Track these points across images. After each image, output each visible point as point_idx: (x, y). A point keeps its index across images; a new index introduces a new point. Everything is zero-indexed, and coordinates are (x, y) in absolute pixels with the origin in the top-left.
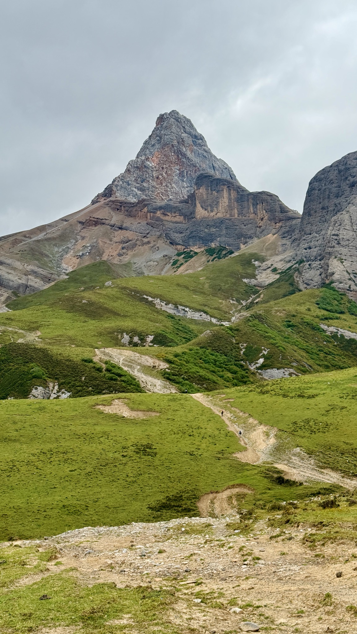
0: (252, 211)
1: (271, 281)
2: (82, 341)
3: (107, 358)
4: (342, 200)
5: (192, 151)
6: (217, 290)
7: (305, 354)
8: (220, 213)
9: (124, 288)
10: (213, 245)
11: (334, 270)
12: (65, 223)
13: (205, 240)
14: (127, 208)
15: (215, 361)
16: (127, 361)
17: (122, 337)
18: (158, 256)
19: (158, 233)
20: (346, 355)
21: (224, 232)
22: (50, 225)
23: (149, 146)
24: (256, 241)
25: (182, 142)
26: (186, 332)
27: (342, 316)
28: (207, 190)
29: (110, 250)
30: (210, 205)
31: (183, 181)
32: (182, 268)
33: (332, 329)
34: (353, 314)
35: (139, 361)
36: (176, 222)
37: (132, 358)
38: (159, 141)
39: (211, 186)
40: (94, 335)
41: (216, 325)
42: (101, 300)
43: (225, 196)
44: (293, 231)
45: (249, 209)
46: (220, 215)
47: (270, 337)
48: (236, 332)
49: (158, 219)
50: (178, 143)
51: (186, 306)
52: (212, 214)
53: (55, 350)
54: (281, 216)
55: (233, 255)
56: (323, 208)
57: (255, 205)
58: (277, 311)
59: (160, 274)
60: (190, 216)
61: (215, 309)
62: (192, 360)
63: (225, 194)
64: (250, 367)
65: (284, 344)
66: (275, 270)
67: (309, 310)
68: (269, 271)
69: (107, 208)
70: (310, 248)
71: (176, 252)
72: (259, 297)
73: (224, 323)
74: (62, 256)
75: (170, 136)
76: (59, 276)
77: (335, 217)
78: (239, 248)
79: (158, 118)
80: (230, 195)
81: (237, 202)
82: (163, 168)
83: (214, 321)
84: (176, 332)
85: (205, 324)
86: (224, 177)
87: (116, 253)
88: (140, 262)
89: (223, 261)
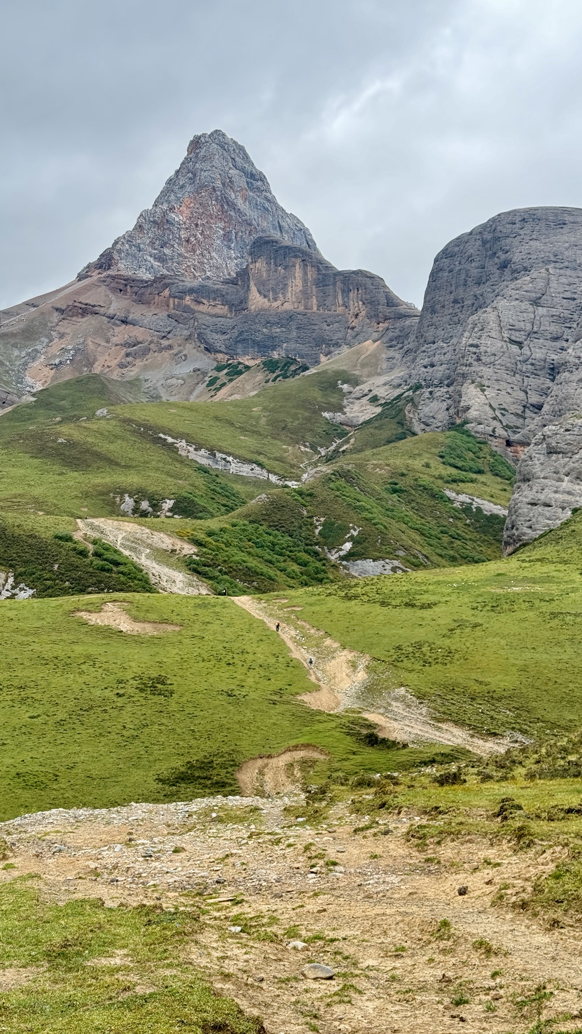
0: (341, 302)
1: (367, 417)
2: (56, 505)
3: (95, 535)
4: (486, 288)
5: (245, 199)
6: (279, 429)
7: (418, 538)
8: (288, 302)
9: (128, 421)
10: (275, 355)
11: (470, 403)
12: (33, 309)
13: (263, 347)
14: (136, 289)
15: (274, 544)
16: (129, 540)
17: (122, 501)
18: (185, 369)
19: (186, 333)
20: (484, 541)
21: (294, 334)
23: (176, 188)
24: (345, 350)
25: (229, 183)
26: (227, 496)
27: (481, 478)
28: (268, 264)
29: (107, 357)
30: (276, 289)
31: (229, 248)
32: (224, 391)
33: (463, 498)
34: (497, 475)
35: (149, 541)
36: (217, 316)
37: (137, 536)
38: (192, 180)
39: (275, 258)
40: (77, 497)
41: (277, 486)
42: (89, 440)
43: (297, 275)
44: (407, 336)
45: (336, 297)
46: (288, 306)
47: (363, 509)
48: (308, 499)
49: (187, 309)
50: (223, 184)
51: (229, 454)
52: (275, 304)
53: (10, 518)
54: (388, 311)
55: (307, 373)
56: (456, 301)
57: (346, 292)
58: (376, 466)
59: (187, 400)
60: (239, 306)
61: (276, 459)
62: (235, 542)
63: (298, 272)
64: (329, 555)
65: (385, 520)
66: (374, 399)
67: (427, 466)
68: (365, 400)
69: (103, 288)
70: (432, 366)
71: (215, 364)
72: (347, 442)
73: (289, 483)
74: (25, 364)
75: (210, 173)
76: (20, 397)
77: (475, 317)
78: (317, 362)
79: (192, 143)
80: (305, 273)
81: (317, 285)
82: (197, 225)
83: (273, 478)
84: (211, 494)
85: (258, 484)
86: (296, 244)
87: (116, 362)
88: (154, 378)
89: (292, 382)
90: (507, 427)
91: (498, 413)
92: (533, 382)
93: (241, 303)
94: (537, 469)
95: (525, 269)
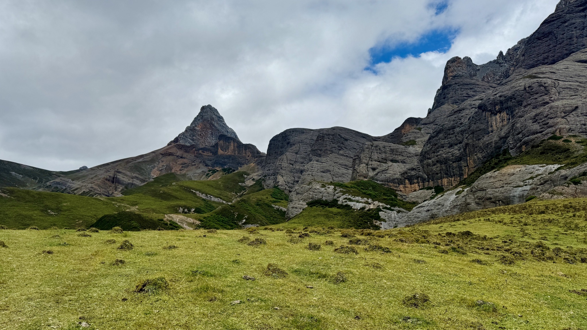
0: (244, 152)
1: (251, 184)
2: (159, 211)
3: (170, 219)
4: (283, 149)
5: (217, 123)
6: (227, 188)
7: (264, 218)
8: (229, 152)
9: (182, 186)
10: (226, 167)
11: (279, 180)
12: (154, 154)
13: (222, 165)
14: (185, 148)
15: (223, 220)
16: (180, 220)
17: (179, 209)
18: (199, 171)
19: (200, 161)
20: (282, 219)
21: (231, 161)
22: (146, 155)
23: (197, 120)
24: (245, 166)
25: (212, 119)
26: (211, 207)
27: (282, 201)
28: (224, 142)
29: (176, 168)
30: (226, 149)
31: (213, 137)
32: (211, 177)
33: (277, 207)
34: (286, 200)
35: (186, 220)
36: (209, 156)
37: (183, 219)
38: (202, 118)
39: (226, 140)
40: (165, 208)
41: (225, 204)
42: (170, 192)
43: (232, 145)
44: (262, 162)
45: (243, 151)
46: (229, 153)
47: (248, 210)
48: (233, 207)
49: (200, 154)
50: (211, 119)
51: (211, 195)
52: (226, 153)
53: (145, 215)
54: (257, 155)
55: (235, 172)
56: (275, 153)
57: (245, 150)
58: (253, 198)
59: (200, 180)
60: (215, 153)
61: (225, 196)
62: (212, 220)
63: (232, 144)
64: (239, 223)
65: (255, 213)
66: (253, 180)
67: (267, 198)
68: (251, 180)
69: (175, 148)
70: (269, 170)
71: (208, 169)
72: (246, 191)
73: (229, 203)
74: (151, 170)
75: (206, 116)
76: (149, 179)
77: (280, 157)
78: (238, 169)
79: (202, 108)
80: (234, 144)
81: (238, 148)
82: (203, 131)
83: (224, 202)
84: (206, 207)
85: (220, 204)
86: (232, 136)
87: (179, 169)
88: (190, 174)
89: (230, 175)
90: (289, 187)
91: (287, 183)
92: (296, 175)
93: (216, 152)
94: (294, 198)
95: (294, 144)
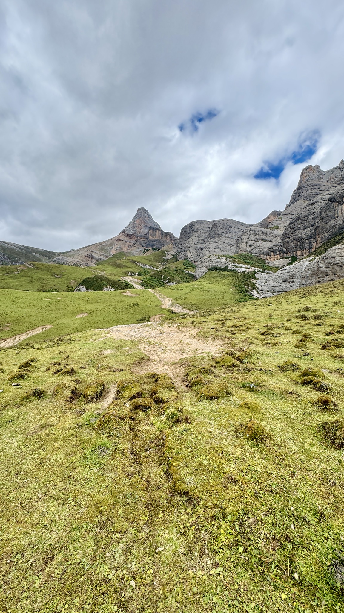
1: (170, 258)
2: (117, 275)
3: (124, 280)
4: (190, 235)
5: (148, 219)
6: (156, 260)
7: (180, 278)
8: (156, 238)
9: (129, 260)
10: (154, 247)
11: (188, 255)
12: (112, 240)
13: (152, 246)
14: (129, 236)
15: (155, 280)
16: (130, 280)
17: (129, 273)
18: (139, 250)
19: (138, 244)
20: (191, 279)
21: (157, 243)
22: (107, 241)
23: (136, 218)
24: (166, 246)
25: (145, 217)
26: (147, 272)
27: (190, 268)
28: (152, 231)
29: (125, 248)
30: (153, 236)
31: (145, 228)
32: (145, 254)
33: (187, 271)
34: (193, 267)
35: (134, 280)
36: (144, 240)
37: (132, 279)
38: (138, 216)
39: (154, 230)
40: (121, 273)
42: (122, 263)
43: (157, 233)
44: (177, 243)
45: (164, 237)
46: (156, 239)
47: (170, 274)
48: (161, 272)
49: (138, 239)
51: (147, 265)
52: (154, 238)
53: (109, 277)
54: (174, 239)
55: (160, 250)
56: (185, 237)
57: (166, 236)
58: (172, 266)
59: (139, 255)
60: (147, 239)
61: (155, 266)
62: (149, 280)
64: (165, 282)
65: (174, 276)
66: (172, 255)
67: (181, 266)
68: (170, 255)
69: (124, 236)
70: (181, 248)
71: (144, 249)
72: (167, 262)
73: (157, 270)
74: (111, 250)
75: (141, 215)
76: (110, 256)
77: (188, 240)
78: (162, 248)
79: (138, 209)
80: (159, 233)
81: (161, 235)
82: (139, 224)
83: (155, 269)
84: (144, 272)
85: (152, 270)
86: (157, 227)
88: (133, 252)
89: (157, 252)
90: (194, 259)
91: (193, 257)
92: (198, 251)
94: (199, 266)
95: (197, 231)
